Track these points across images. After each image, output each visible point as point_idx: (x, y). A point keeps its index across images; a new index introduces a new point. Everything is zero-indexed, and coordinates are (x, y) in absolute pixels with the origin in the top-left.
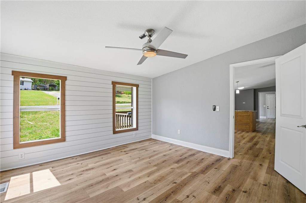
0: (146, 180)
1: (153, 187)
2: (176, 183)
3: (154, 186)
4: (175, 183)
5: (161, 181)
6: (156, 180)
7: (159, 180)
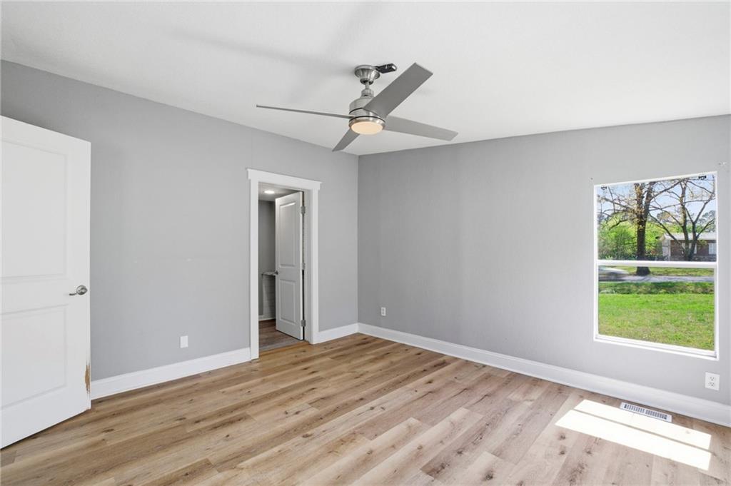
0: (374, 441)
1: (357, 425)
2: (303, 437)
3: (356, 428)
4: (307, 436)
5: (338, 439)
6: (351, 442)
7: (342, 442)
